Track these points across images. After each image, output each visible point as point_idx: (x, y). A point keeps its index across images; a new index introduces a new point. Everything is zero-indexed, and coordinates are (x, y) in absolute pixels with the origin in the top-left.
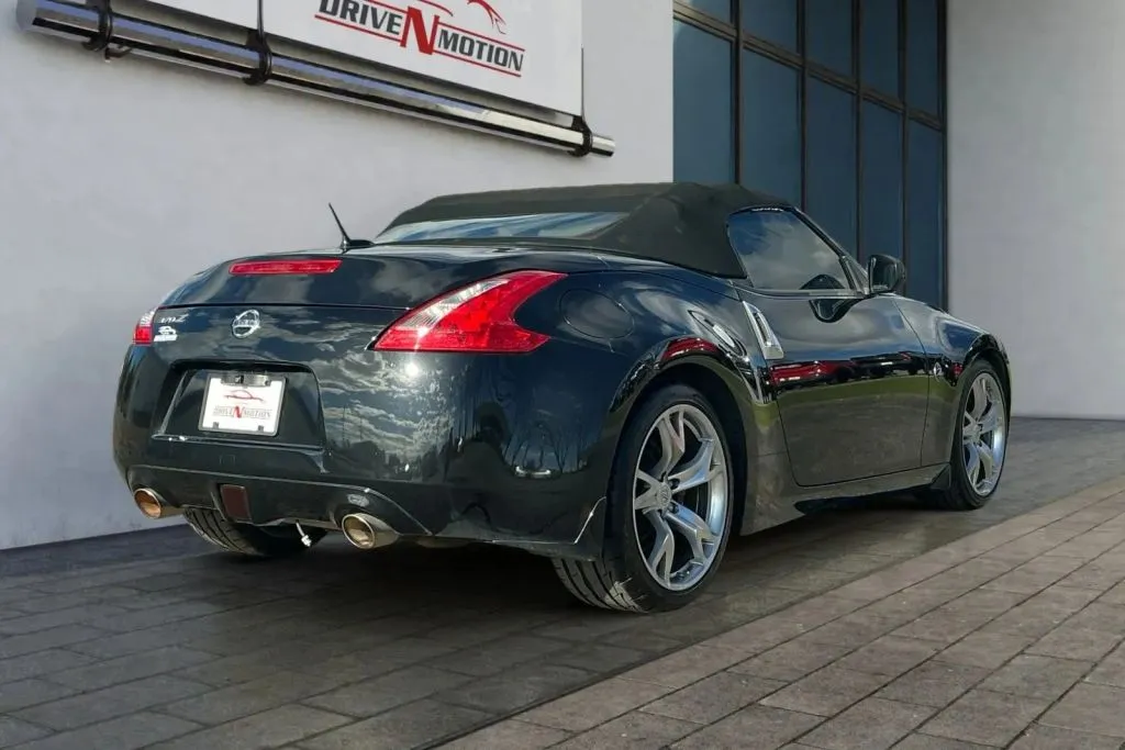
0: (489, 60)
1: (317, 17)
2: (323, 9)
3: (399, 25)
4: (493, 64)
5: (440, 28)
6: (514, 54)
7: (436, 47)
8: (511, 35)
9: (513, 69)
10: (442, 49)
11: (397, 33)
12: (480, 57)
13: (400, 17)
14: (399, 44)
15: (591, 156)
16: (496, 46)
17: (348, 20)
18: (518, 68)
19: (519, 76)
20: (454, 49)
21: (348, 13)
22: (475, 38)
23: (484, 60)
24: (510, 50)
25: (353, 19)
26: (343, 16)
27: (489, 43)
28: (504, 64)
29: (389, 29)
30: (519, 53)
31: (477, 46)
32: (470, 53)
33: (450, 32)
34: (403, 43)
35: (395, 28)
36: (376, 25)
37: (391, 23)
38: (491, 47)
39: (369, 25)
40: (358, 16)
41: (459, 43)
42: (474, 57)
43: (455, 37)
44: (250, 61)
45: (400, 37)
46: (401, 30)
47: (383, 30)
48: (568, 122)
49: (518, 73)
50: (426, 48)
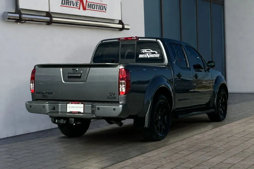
0: (99, 9)
1: (61, 6)
2: (62, 4)
3: (78, 4)
4: (100, 10)
5: (87, 3)
6: (104, 6)
7: (87, 8)
9: (104, 11)
10: (88, 9)
11: (78, 6)
12: (97, 9)
13: (78, 2)
14: (78, 9)
16: (100, 5)
17: (67, 5)
18: (106, 10)
19: (106, 12)
20: (91, 8)
21: (67, 3)
22: (95, 4)
23: (98, 10)
24: (103, 5)
25: (68, 5)
26: (66, 5)
27: (99, 5)
28: (102, 10)
29: (76, 6)
30: (106, 6)
31: (96, 6)
32: (94, 8)
33: (90, 3)
34: (79, 9)
35: (77, 5)
36: (73, 5)
37: (77, 4)
38: (99, 6)
39: (72, 6)
40: (69, 4)
41: (92, 6)
42: (95, 9)
43: (91, 4)
44: (48, 20)
45: (79, 7)
47: (75, 6)
48: (118, 22)
49: (105, 11)
50: (84, 9)
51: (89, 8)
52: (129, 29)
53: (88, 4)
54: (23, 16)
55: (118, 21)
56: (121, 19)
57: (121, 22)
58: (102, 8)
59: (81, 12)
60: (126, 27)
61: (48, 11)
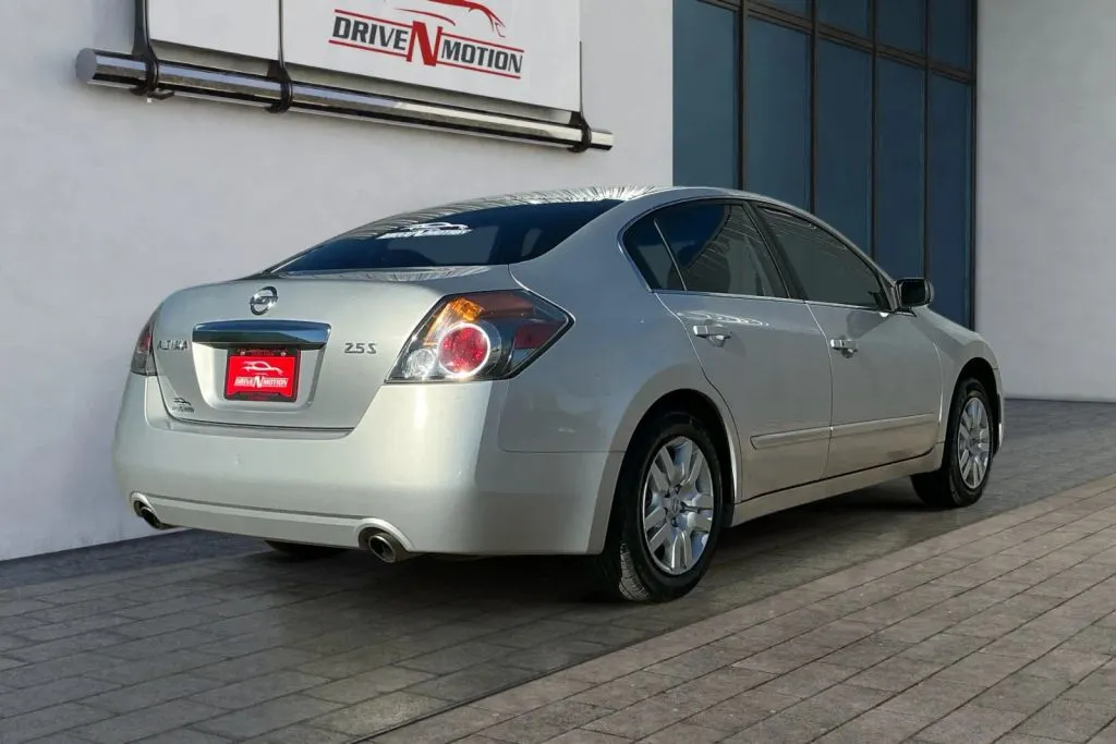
0: (490, 65)
1: (331, 42)
2: (336, 33)
3: (405, 40)
4: (493, 69)
5: (443, 38)
6: (513, 57)
7: (439, 58)
8: (511, 37)
9: (512, 72)
10: (445, 60)
11: (404, 49)
12: (480, 63)
13: (406, 33)
14: (405, 59)
15: (590, 152)
16: (496, 49)
17: (358, 42)
18: (517, 70)
19: (518, 78)
20: (456, 59)
21: (359, 35)
22: (476, 45)
23: (485, 66)
24: (509, 52)
25: (363, 40)
26: (354, 38)
27: (490, 48)
28: (504, 68)
29: (396, 46)
30: (518, 54)
31: (478, 53)
32: (472, 61)
33: (453, 41)
34: (409, 58)
35: (401, 44)
36: (384, 44)
37: (398, 39)
38: (492, 51)
39: (377, 44)
40: (368, 36)
41: (461, 52)
42: (475, 65)
43: (457, 45)
44: (272, 92)
45: (406, 52)
46: (406, 45)
47: (390, 47)
48: (567, 118)
49: (517, 74)
50: (430, 59)
51: (449, 57)
52: (607, 148)
53: (447, 43)
54: (163, 70)
55: (569, 115)
56: (578, 110)
57: (577, 120)
58: (505, 60)
59: (415, 72)
60: (596, 138)
61: (275, 57)
